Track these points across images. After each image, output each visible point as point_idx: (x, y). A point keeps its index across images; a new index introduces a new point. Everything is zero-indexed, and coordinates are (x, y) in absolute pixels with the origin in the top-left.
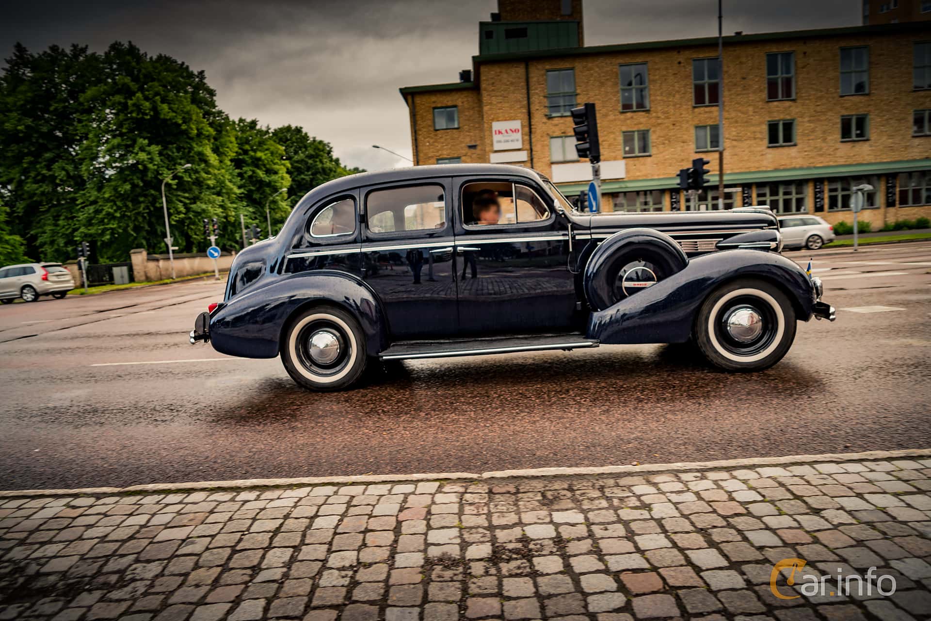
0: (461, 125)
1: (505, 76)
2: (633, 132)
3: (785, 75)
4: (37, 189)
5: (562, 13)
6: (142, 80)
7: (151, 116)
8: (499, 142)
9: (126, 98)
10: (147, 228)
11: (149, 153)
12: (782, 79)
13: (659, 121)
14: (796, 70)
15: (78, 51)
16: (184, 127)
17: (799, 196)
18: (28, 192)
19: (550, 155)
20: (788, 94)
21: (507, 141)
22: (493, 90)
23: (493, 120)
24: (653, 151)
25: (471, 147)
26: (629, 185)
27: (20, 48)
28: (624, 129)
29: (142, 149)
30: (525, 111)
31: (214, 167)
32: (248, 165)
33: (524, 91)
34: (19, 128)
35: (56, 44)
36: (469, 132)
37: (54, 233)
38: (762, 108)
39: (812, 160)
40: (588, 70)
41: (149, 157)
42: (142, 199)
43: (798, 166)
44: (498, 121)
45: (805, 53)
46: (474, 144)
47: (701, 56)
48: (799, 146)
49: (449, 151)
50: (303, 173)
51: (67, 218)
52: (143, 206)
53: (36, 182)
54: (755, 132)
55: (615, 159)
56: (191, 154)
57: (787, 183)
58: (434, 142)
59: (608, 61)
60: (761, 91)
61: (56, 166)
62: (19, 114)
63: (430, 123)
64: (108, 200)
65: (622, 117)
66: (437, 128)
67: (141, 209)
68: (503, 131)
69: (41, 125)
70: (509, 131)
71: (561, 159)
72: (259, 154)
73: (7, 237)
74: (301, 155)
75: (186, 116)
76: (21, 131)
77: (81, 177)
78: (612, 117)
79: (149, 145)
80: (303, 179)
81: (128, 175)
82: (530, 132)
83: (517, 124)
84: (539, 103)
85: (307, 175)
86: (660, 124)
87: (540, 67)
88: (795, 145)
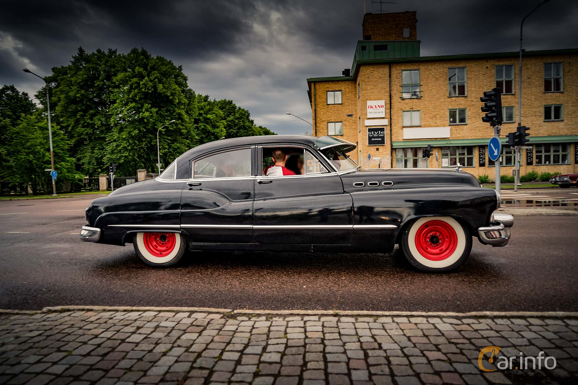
0: (343, 102)
1: (376, 73)
2: (456, 109)
3: (555, 77)
4: (84, 131)
5: (404, 36)
6: (149, 70)
7: (152, 91)
8: (371, 113)
9: (139, 80)
10: (145, 156)
11: (151, 113)
12: (554, 79)
13: (473, 103)
14: (564, 74)
15: (112, 53)
16: (171, 98)
17: (564, 153)
18: (78, 132)
19: (402, 122)
20: (558, 88)
21: (376, 113)
22: (368, 81)
23: (367, 99)
24: (468, 122)
25: (349, 116)
26: (453, 142)
27: (81, 50)
28: (450, 107)
29: (147, 110)
30: (388, 94)
31: (186, 122)
32: (202, 122)
33: (388, 82)
34: (77, 95)
35: (100, 48)
36: (349, 107)
37: (91, 157)
38: (540, 97)
39: (573, 131)
40: (428, 71)
41: (151, 114)
42: (144, 140)
43: (564, 134)
44: (371, 100)
45: (570, 63)
46: (351, 114)
47: (501, 64)
48: (565, 121)
49: (335, 117)
50: (232, 128)
51: (99, 149)
52: (144, 143)
53: (84, 126)
54: (535, 112)
55: (444, 126)
56: (174, 114)
57: (556, 145)
58: (326, 112)
59: (441, 66)
60: (540, 86)
61: (95, 118)
62: (78, 87)
63: (324, 100)
64: (124, 139)
65: (449, 100)
66: (328, 103)
67: (143, 145)
68: (374, 107)
69: (89, 94)
70: (377, 106)
71: (409, 125)
72: (209, 116)
73: (68, 159)
74: (231, 118)
75: (173, 91)
76: (79, 97)
77: (109, 125)
78: (442, 100)
79: (151, 108)
80: (232, 132)
81: (137, 125)
82: (391, 108)
83: (382, 103)
84: (397, 90)
85: (234, 130)
86: (474, 105)
87: (398, 68)
88: (562, 121)
